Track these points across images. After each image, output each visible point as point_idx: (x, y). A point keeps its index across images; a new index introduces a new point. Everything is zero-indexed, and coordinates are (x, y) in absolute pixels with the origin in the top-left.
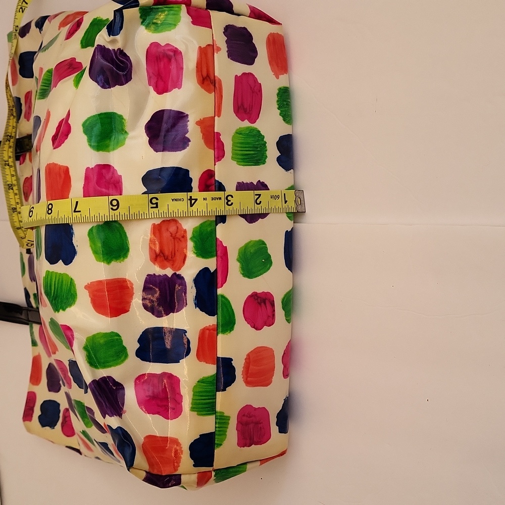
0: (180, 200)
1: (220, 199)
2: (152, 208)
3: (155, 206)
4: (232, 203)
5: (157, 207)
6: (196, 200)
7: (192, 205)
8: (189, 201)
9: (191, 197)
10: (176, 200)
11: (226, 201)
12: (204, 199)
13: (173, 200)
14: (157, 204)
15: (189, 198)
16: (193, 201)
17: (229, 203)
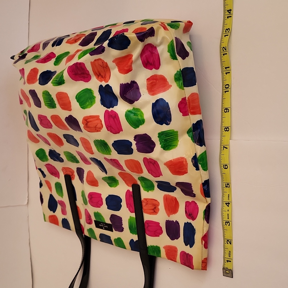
0: (229, 198)
1: (228, 219)
2: (226, 184)
3: (226, 186)
4: (226, 225)
5: (226, 187)
6: (228, 206)
7: (226, 204)
8: (228, 203)
10: (229, 196)
11: (227, 222)
12: (228, 210)
13: (229, 195)
15: (229, 203)
17: (226, 223)
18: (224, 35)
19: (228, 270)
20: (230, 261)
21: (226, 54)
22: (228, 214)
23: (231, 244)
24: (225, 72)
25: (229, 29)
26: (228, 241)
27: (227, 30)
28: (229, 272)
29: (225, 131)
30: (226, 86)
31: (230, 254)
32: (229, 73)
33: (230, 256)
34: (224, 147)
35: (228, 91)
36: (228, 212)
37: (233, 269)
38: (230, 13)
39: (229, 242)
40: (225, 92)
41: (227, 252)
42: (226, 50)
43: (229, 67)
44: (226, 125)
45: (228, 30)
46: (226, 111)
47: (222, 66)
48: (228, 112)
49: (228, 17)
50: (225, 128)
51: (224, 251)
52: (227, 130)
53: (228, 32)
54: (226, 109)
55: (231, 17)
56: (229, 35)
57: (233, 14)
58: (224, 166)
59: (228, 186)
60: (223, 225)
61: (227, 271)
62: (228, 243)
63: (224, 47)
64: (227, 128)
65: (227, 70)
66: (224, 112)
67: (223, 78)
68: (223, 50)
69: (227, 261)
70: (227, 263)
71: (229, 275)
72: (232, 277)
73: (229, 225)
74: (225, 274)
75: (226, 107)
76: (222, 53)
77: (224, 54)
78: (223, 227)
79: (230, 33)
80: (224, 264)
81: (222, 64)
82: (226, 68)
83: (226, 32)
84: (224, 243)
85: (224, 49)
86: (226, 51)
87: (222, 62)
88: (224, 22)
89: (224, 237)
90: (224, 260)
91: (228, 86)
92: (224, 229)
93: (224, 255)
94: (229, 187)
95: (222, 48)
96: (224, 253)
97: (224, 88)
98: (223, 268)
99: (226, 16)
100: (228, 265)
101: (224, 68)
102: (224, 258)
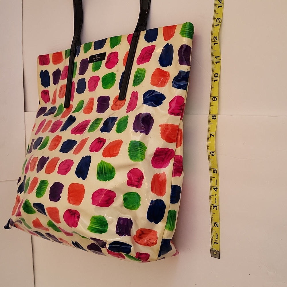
0: (216, 183)
1: (216, 203)
2: (213, 170)
4: (214, 209)
5: (214, 172)
6: (216, 191)
7: (214, 188)
8: (216, 187)
9: (217, 189)
10: (216, 181)
11: (215, 206)
12: (216, 195)
13: (216, 180)
14: (215, 173)
15: (217, 188)
16: (215, 189)
17: (214, 207)
18: (215, 24)
19: (215, 251)
20: (218, 243)
21: (217, 44)
22: (216, 199)
23: (218, 227)
24: (215, 61)
25: (220, 18)
26: (215, 224)
27: (217, 20)
28: (216, 253)
29: (213, 119)
30: (215, 75)
31: (217, 237)
32: (219, 62)
33: (217, 239)
34: (211, 134)
35: (217, 80)
36: (215, 197)
37: (220, 251)
38: (221, 2)
39: (217, 225)
40: (214, 81)
41: (215, 235)
42: (217, 39)
43: (219, 57)
44: (214, 113)
45: (219, 20)
46: (214, 99)
47: (212, 56)
48: (216, 100)
49: (219, 7)
50: (213, 116)
51: (212, 233)
52: (214, 118)
53: (219, 21)
54: (214, 98)
55: (221, 6)
56: (220, 25)
57: (224, 4)
58: (211, 152)
59: (216, 171)
60: (211, 209)
61: (214, 253)
62: (215, 226)
63: (215, 37)
64: (214, 116)
65: (217, 59)
66: (212, 100)
67: (213, 67)
68: (214, 40)
69: (215, 243)
70: (214, 245)
71: (217, 256)
72: (220, 258)
73: (216, 209)
74: (213, 256)
75: (214, 95)
76: (213, 43)
77: (215, 44)
78: (211, 211)
79: (221, 23)
80: (212, 246)
81: (212, 53)
82: (216, 57)
83: (217, 21)
84: (212, 226)
85: (215, 38)
86: (217, 41)
87: (213, 51)
88: (215, 11)
89: (212, 220)
90: (212, 242)
91: (217, 75)
92: (211, 213)
93: (212, 237)
94: (216, 173)
95: (213, 37)
96: (212, 235)
97: (214, 77)
98: (211, 250)
99: (217, 6)
100: (215, 247)
101: (214, 57)
102: (212, 240)
